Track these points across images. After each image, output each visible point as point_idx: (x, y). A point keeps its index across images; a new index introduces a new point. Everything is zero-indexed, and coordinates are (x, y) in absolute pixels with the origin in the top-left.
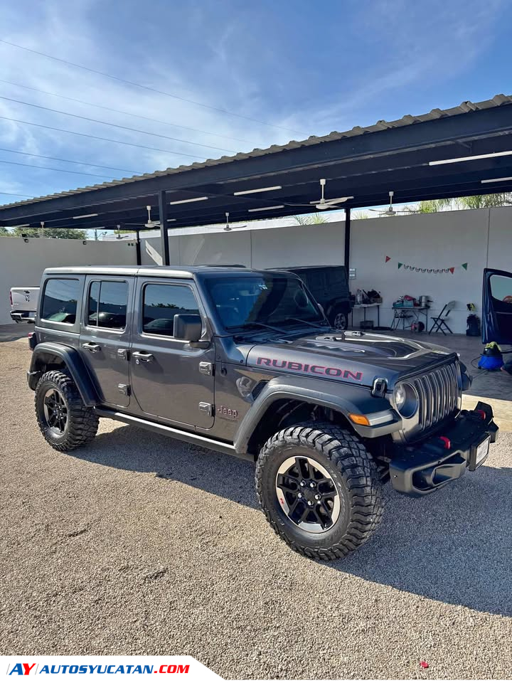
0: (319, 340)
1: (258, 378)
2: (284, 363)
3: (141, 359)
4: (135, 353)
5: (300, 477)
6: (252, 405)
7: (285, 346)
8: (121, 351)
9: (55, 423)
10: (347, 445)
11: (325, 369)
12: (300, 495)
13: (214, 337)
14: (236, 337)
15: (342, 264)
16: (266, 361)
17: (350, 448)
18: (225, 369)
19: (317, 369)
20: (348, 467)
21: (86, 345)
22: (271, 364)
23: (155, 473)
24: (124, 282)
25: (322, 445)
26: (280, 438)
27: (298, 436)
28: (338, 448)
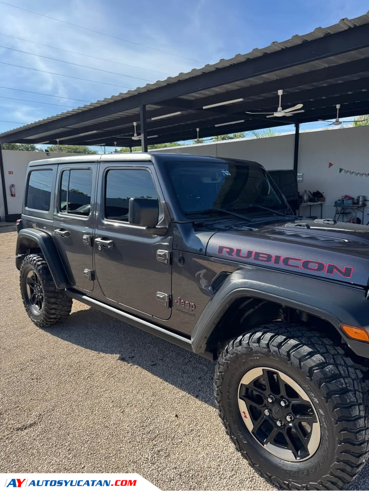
0: (289, 227)
1: (218, 269)
2: (250, 253)
3: (103, 245)
4: (96, 240)
5: (268, 391)
6: (212, 299)
7: (249, 234)
8: (85, 237)
9: (36, 301)
10: (332, 361)
11: (302, 262)
12: (267, 412)
13: (172, 223)
14: (196, 223)
15: (291, 168)
16: (228, 250)
17: (336, 365)
18: (183, 258)
19: (291, 262)
20: (335, 392)
21: (58, 231)
22: (234, 254)
23: (118, 356)
24: (89, 169)
25: (300, 360)
26: (245, 342)
27: (268, 344)
28: (321, 366)
